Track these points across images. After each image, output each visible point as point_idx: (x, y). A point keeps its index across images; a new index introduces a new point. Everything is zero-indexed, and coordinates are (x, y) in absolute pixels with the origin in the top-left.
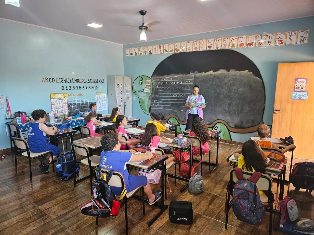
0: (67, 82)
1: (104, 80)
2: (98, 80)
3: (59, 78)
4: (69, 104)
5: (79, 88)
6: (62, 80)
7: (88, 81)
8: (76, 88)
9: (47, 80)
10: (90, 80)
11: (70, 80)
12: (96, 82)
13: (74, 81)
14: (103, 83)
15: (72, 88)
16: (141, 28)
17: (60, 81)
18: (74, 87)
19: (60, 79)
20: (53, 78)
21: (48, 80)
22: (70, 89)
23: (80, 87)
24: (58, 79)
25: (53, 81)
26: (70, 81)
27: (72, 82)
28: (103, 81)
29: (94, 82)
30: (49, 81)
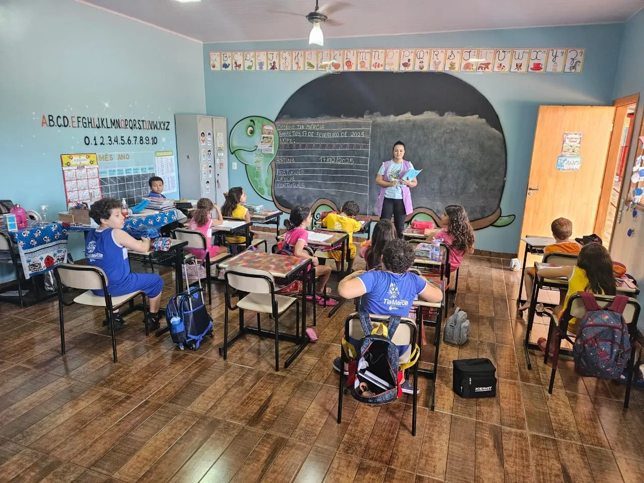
0: (95, 126)
1: (169, 123)
2: (158, 123)
3: (78, 117)
4: (102, 179)
5: (120, 141)
6: (84, 121)
7: (137, 125)
8: (115, 141)
9: (52, 120)
10: (141, 123)
11: (102, 123)
12: (153, 127)
13: (109, 125)
14: (167, 129)
15: (106, 141)
16: (313, 17)
17: (81, 124)
18: (110, 138)
19: (80, 119)
20: (64, 117)
21: (55, 120)
22: (101, 144)
23: (122, 138)
24: (75, 119)
25: (66, 124)
26: (101, 125)
27: (106, 126)
28: (166, 124)
29: (150, 127)
30: (56, 124)
